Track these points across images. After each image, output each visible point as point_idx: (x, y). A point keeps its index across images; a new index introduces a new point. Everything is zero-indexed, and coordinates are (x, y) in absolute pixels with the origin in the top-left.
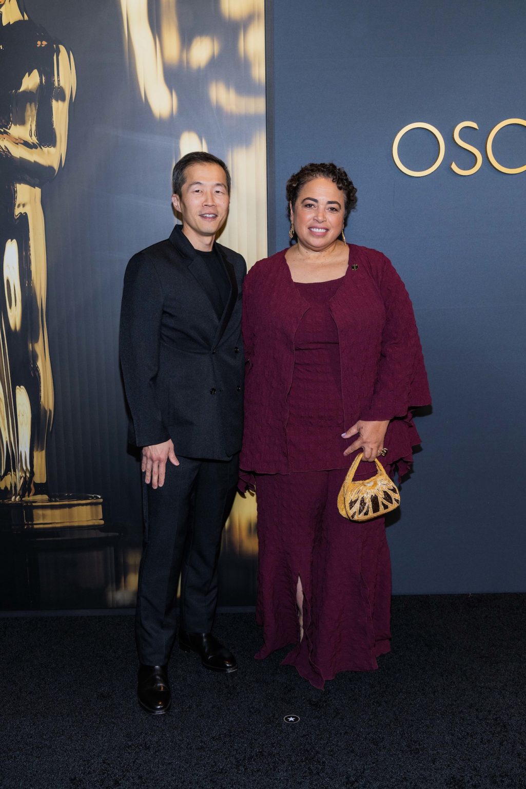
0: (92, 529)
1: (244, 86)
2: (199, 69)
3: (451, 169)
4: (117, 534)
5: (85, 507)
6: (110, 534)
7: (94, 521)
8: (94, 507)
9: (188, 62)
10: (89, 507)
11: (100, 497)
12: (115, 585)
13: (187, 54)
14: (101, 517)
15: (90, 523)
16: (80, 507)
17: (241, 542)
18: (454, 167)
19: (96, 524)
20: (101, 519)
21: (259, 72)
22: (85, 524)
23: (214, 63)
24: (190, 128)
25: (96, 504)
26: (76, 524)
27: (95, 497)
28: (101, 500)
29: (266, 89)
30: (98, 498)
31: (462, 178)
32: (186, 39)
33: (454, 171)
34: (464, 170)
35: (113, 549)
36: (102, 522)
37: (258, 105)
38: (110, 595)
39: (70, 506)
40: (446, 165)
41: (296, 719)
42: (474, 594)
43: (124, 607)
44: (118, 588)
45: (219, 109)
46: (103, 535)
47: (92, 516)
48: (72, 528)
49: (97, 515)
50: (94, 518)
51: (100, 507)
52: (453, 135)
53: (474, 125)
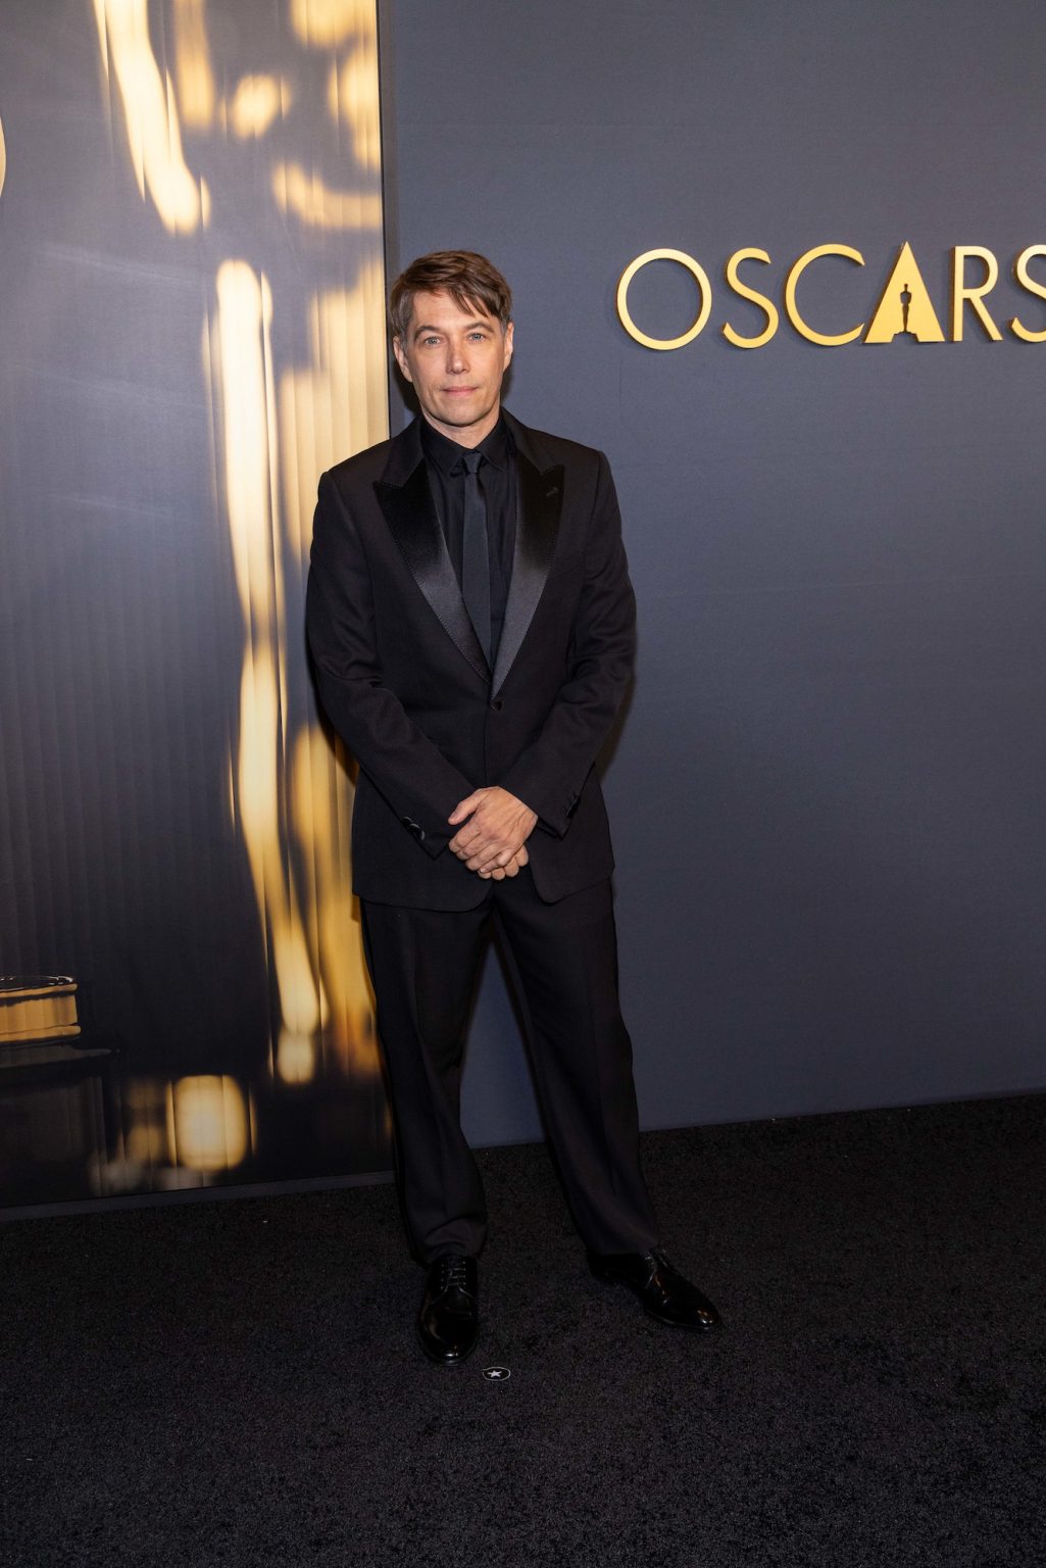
0: (57, 1044)
1: (339, 173)
2: (252, 139)
3: (723, 336)
4: (108, 1051)
5: (41, 1001)
6: (94, 1053)
7: (60, 1028)
8: (59, 999)
9: (230, 124)
10: (49, 1001)
11: (71, 980)
12: (104, 1153)
13: (227, 108)
14: (75, 1020)
15: (53, 1033)
16: (32, 1002)
17: (352, 1053)
18: (729, 332)
19: (64, 1034)
20: (74, 1024)
21: (369, 147)
22: (42, 1035)
23: (279, 127)
24: (236, 254)
25: (64, 994)
26: (23, 1037)
27: (61, 980)
28: (74, 987)
29: (383, 181)
30: (67, 983)
31: (742, 353)
32: (226, 82)
33: (728, 341)
34: (746, 337)
35: (99, 1081)
36: (77, 1030)
37: (367, 212)
38: (96, 1172)
39: (11, 1002)
40: (714, 331)
41: (504, 1374)
42: (781, 1119)
43: (125, 1193)
44: (112, 1156)
45: (292, 218)
46: (79, 1054)
47: (56, 1019)
48: (15, 1046)
49: (66, 1015)
50: (62, 1023)
51: (72, 1000)
52: (726, 273)
53: (763, 255)
